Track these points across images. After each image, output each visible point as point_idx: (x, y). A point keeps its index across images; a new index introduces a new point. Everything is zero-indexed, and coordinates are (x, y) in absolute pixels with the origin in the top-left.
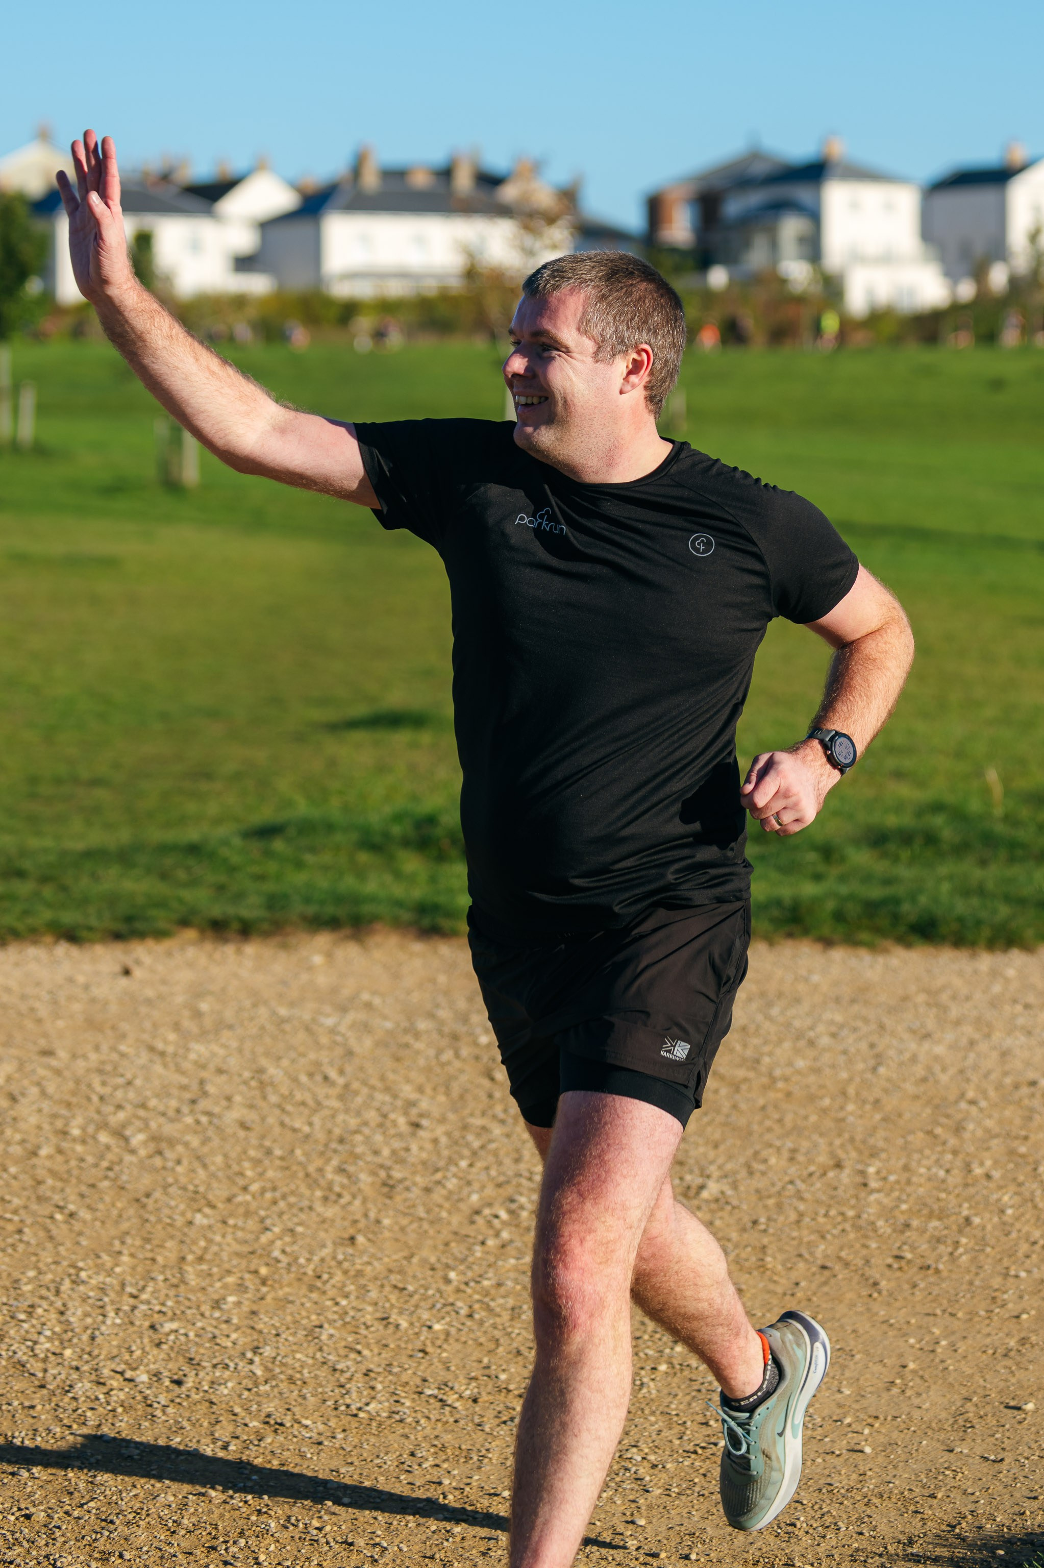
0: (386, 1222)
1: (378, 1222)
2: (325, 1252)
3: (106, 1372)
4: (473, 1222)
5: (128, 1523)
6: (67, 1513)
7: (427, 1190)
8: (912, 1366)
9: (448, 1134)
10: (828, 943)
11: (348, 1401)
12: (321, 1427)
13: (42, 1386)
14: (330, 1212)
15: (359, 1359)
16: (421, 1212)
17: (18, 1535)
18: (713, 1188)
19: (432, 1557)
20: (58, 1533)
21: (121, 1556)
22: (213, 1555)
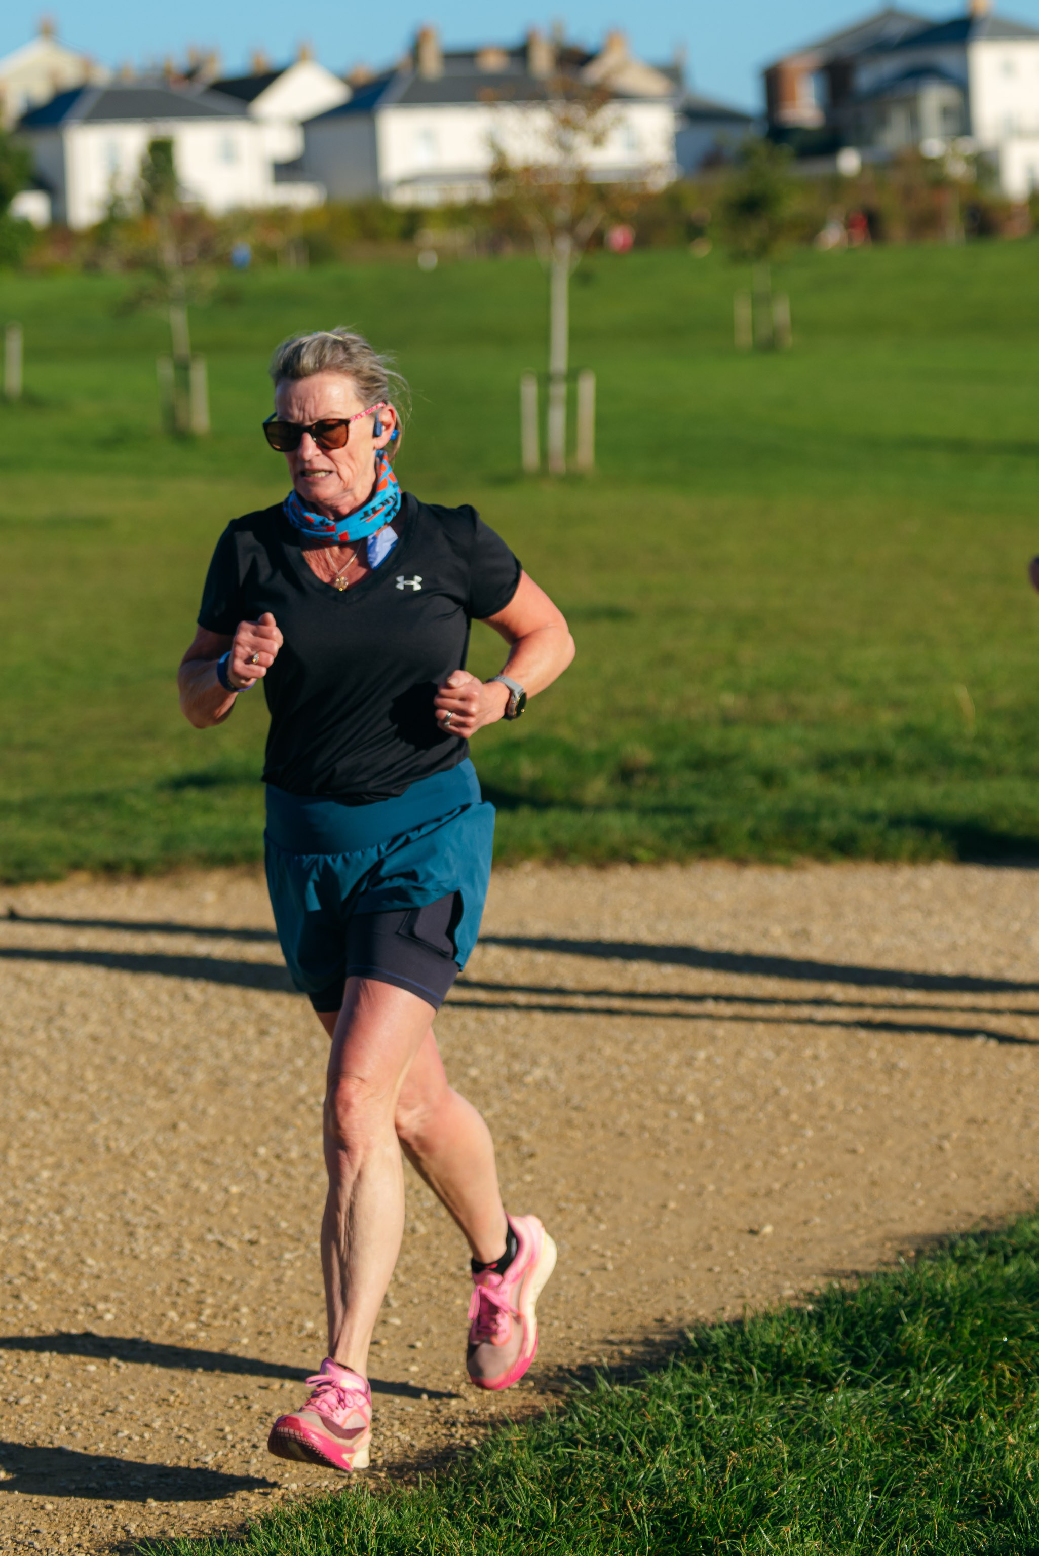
0: (212, 1111)
1: (204, 1112)
2: (147, 1137)
4: (294, 1108)
7: (259, 1085)
8: (672, 1205)
9: (295, 1041)
10: (741, 862)
11: (134, 1245)
12: (103, 1265)
14: (160, 1105)
15: (154, 1215)
16: (248, 1103)
18: (538, 1073)
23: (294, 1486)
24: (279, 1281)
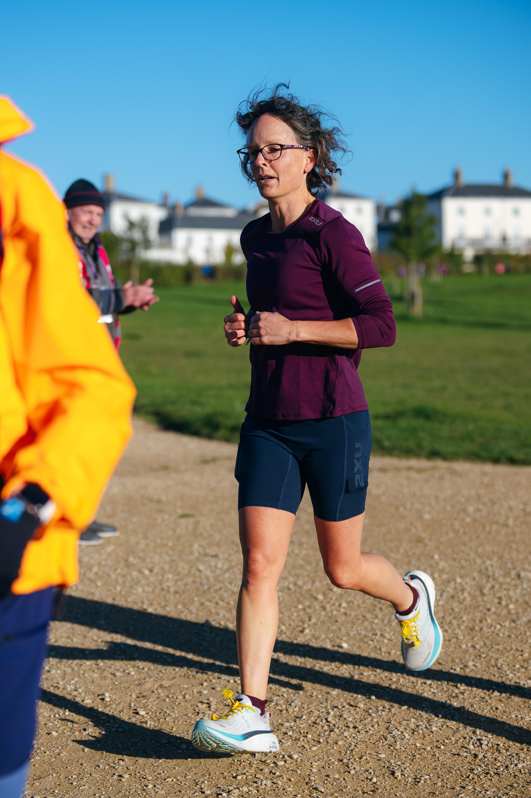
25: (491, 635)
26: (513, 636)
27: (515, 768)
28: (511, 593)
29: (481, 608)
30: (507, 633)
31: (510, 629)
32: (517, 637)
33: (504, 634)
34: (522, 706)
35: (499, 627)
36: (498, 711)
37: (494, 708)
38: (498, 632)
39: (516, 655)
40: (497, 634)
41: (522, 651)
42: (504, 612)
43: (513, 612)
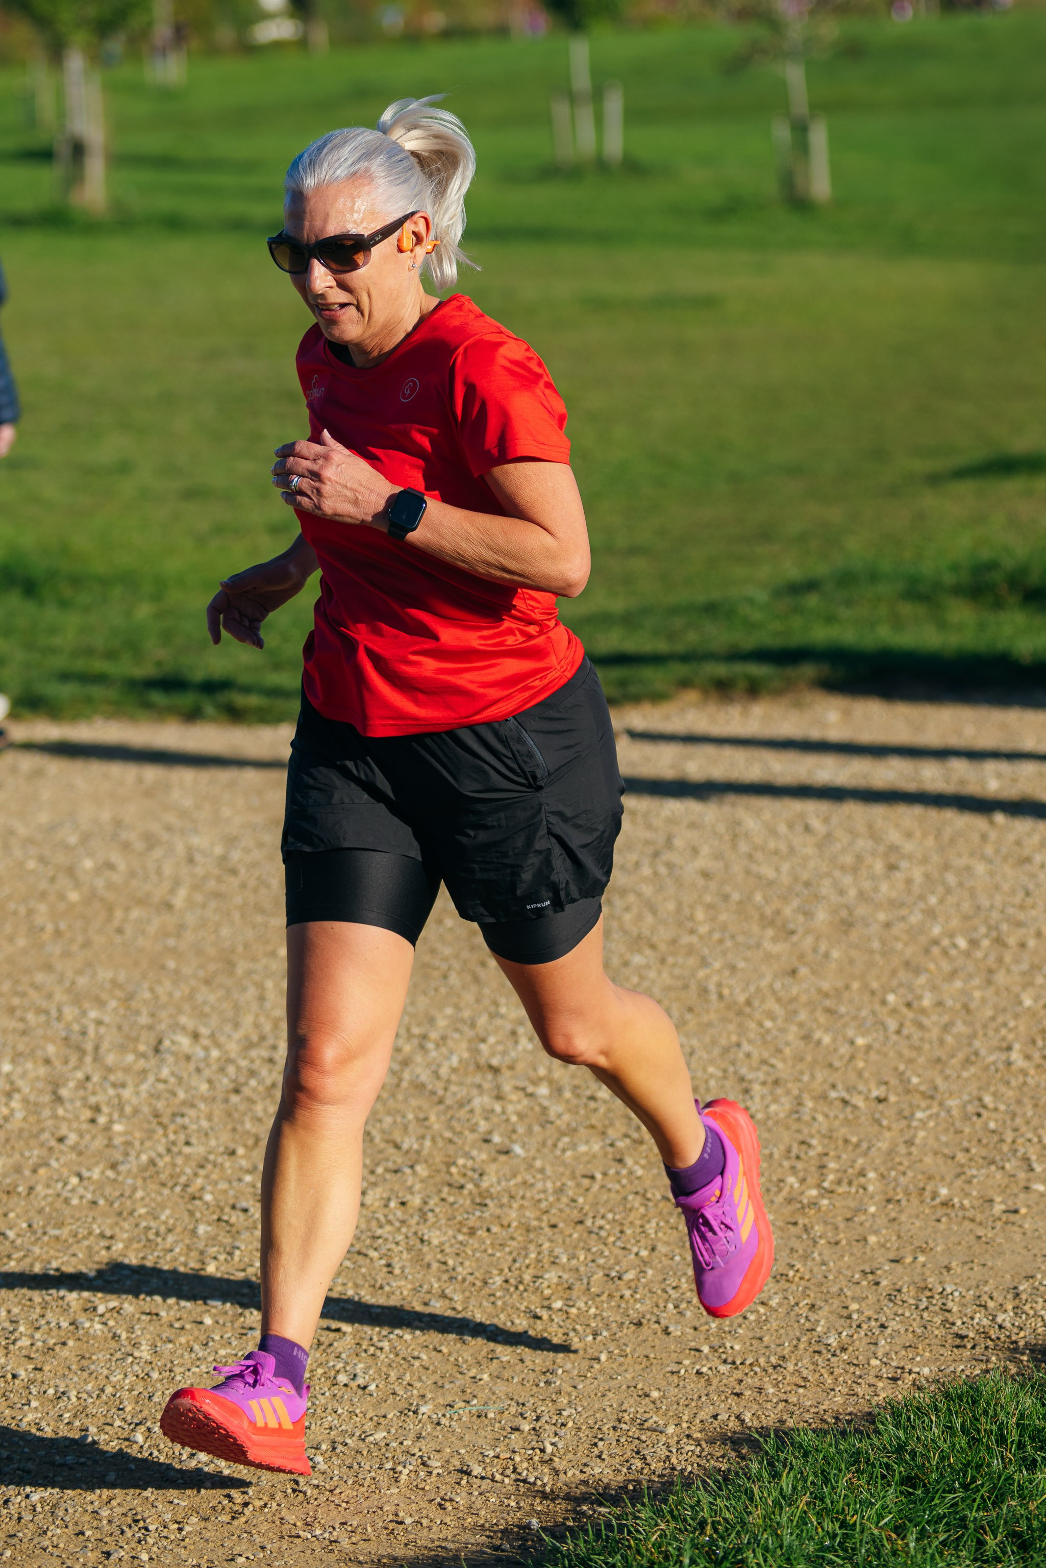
0: (835, 954)
1: (827, 955)
2: (763, 984)
3: (507, 1088)
4: (927, 951)
5: (502, 1206)
6: (443, 1200)
7: (887, 925)
9: (927, 876)
11: (749, 1103)
13: (441, 1102)
14: (777, 948)
15: (771, 1070)
16: (876, 945)
17: (391, 1217)
19: (795, 1224)
20: (430, 1215)
21: (488, 1230)
22: (579, 1227)
23: (926, 1371)
24: (910, 1143)
25: (51, 1204)
26: (101, 1202)
27: (23, 1504)
28: (127, 1093)
29: (46, 1136)
30: (89, 1196)
31: (100, 1186)
32: (112, 1204)
33: (81, 1197)
34: (74, 1367)
35: (74, 1180)
36: (17, 1382)
37: (9, 1376)
38: (69, 1195)
39: (97, 1248)
40: (67, 1201)
41: (112, 1237)
42: (99, 1143)
43: (117, 1141)
